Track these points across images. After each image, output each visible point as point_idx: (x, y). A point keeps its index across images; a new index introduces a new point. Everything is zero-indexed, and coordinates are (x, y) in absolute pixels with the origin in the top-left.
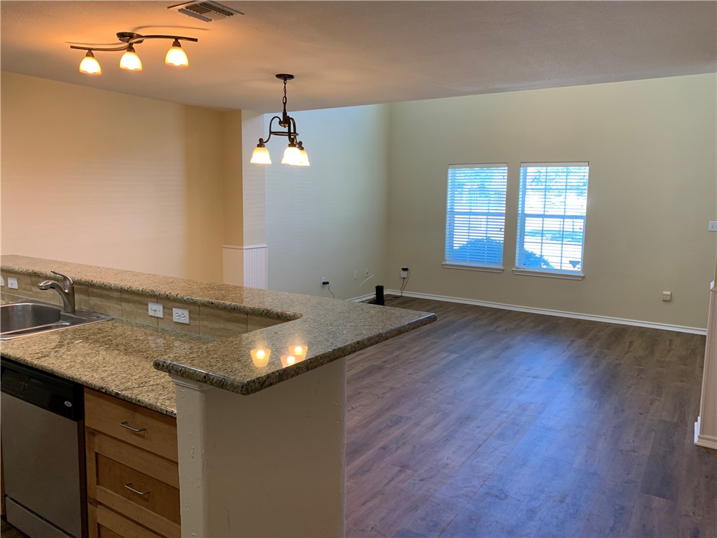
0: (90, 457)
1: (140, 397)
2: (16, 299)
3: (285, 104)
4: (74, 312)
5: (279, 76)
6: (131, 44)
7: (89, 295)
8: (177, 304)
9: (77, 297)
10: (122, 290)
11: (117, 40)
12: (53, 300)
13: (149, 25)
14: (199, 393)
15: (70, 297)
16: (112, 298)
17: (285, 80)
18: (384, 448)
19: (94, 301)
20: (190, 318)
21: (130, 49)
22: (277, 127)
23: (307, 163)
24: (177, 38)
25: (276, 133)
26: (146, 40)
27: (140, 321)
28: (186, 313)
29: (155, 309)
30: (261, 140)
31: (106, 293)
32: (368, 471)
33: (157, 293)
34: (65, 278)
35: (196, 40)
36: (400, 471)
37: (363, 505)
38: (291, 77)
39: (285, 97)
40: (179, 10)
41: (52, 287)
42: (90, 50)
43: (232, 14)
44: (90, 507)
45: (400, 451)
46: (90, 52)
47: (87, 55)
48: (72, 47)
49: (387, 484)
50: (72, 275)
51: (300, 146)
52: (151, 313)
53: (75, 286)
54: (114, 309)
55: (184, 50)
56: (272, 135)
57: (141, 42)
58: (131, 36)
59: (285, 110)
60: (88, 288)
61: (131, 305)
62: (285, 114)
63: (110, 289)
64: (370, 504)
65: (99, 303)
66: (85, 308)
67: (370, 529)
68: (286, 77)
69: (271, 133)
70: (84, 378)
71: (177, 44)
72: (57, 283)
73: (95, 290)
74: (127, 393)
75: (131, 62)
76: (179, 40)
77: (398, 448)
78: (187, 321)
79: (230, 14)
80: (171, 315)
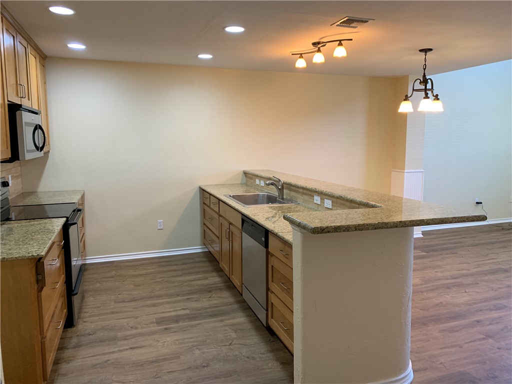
0: (270, 266)
1: (285, 236)
2: (262, 191)
3: (425, 69)
4: (283, 199)
5: (421, 51)
6: (319, 48)
7: (290, 191)
8: (327, 197)
9: (285, 191)
10: (303, 188)
11: (312, 47)
12: (274, 192)
13: (328, 35)
14: (299, 233)
15: (281, 191)
16: (299, 192)
17: (426, 53)
18: (478, 322)
19: (293, 194)
20: (332, 205)
21: (319, 51)
22: (418, 86)
23: (442, 110)
24: (340, 41)
25: (417, 90)
26: (327, 44)
27: (311, 206)
28: (330, 202)
29: (317, 199)
30: (407, 96)
31: (297, 189)
32: (457, 331)
33: (317, 190)
34: (280, 180)
35: (352, 40)
36: (484, 339)
37: (441, 349)
38: (431, 50)
39: (425, 64)
40: (337, 26)
41: (272, 184)
42: (301, 54)
43: (368, 21)
44: (269, 293)
45: (491, 327)
46: (301, 56)
47: (300, 58)
48: (292, 54)
49: (468, 343)
50: (283, 179)
51: (436, 98)
52: (315, 202)
53: (284, 185)
54: (300, 198)
55: (345, 47)
56: (414, 92)
57: (324, 46)
58: (319, 43)
59: (424, 74)
60: (290, 186)
61: (307, 196)
62: (424, 76)
63: (298, 187)
64: (447, 350)
65: (294, 195)
66: (289, 198)
67: (439, 363)
68: (426, 51)
69: (414, 90)
70: (267, 226)
71: (340, 44)
72: (274, 183)
73: (293, 188)
74: (280, 234)
75: (319, 58)
76: (342, 42)
77: (491, 324)
78: (331, 208)
79: (366, 22)
80: (324, 203)
